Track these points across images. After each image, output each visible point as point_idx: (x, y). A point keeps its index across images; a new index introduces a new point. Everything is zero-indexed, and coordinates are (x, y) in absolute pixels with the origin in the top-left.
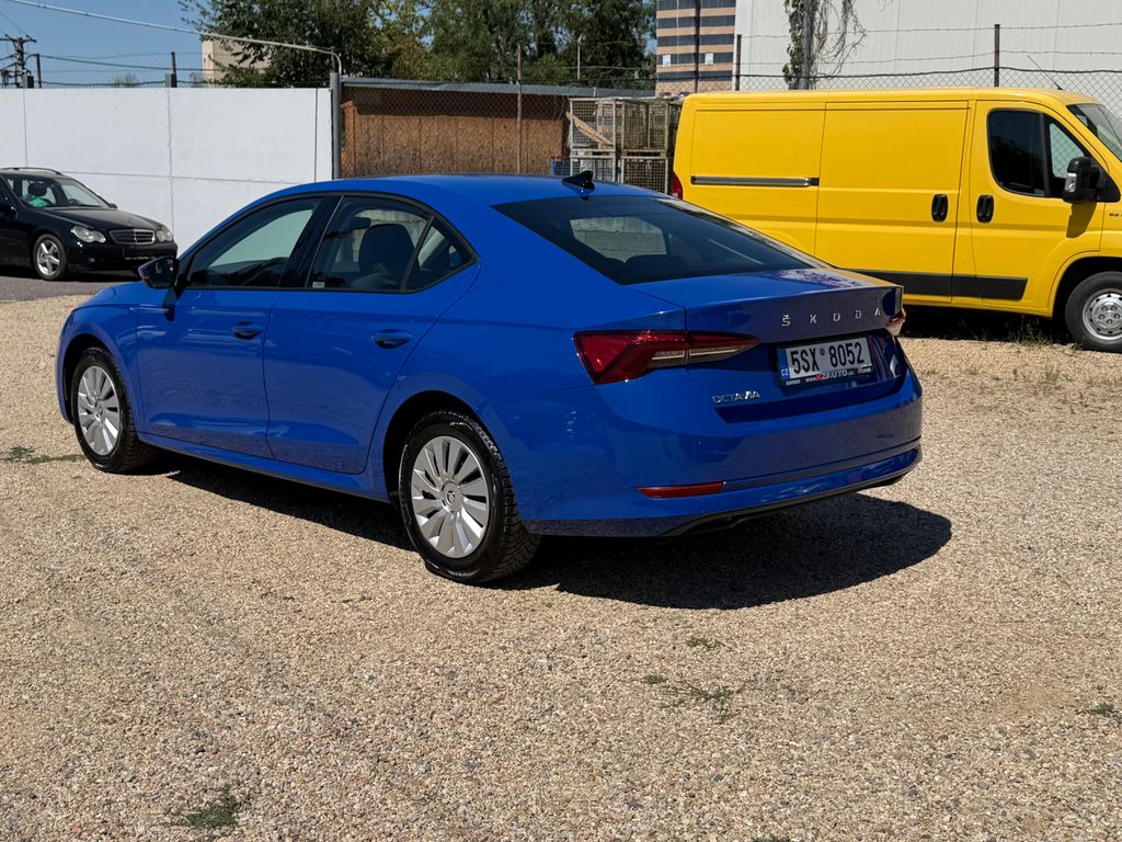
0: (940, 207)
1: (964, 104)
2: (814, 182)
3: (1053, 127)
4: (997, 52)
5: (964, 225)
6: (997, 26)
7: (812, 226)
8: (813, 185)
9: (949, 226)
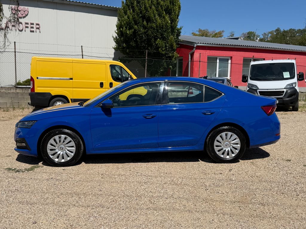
0: (102, 85)
1: (104, 63)
2: (71, 79)
3: (122, 69)
4: (82, 52)
5: (107, 88)
6: (82, 46)
7: (72, 89)
8: (71, 80)
9: (104, 89)
